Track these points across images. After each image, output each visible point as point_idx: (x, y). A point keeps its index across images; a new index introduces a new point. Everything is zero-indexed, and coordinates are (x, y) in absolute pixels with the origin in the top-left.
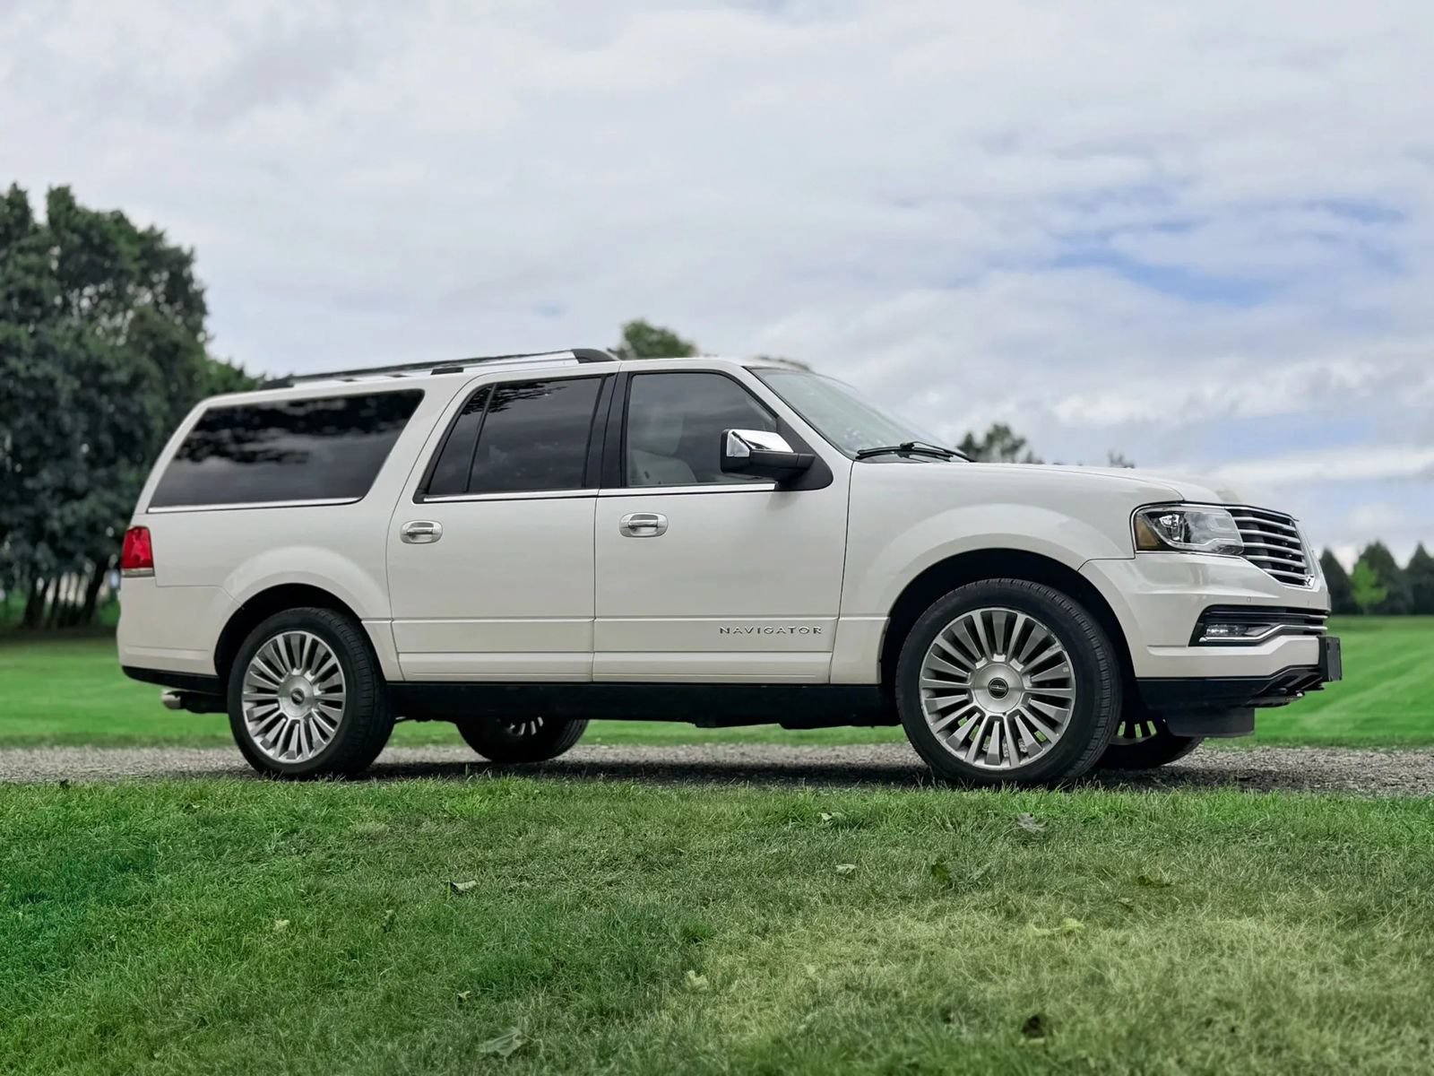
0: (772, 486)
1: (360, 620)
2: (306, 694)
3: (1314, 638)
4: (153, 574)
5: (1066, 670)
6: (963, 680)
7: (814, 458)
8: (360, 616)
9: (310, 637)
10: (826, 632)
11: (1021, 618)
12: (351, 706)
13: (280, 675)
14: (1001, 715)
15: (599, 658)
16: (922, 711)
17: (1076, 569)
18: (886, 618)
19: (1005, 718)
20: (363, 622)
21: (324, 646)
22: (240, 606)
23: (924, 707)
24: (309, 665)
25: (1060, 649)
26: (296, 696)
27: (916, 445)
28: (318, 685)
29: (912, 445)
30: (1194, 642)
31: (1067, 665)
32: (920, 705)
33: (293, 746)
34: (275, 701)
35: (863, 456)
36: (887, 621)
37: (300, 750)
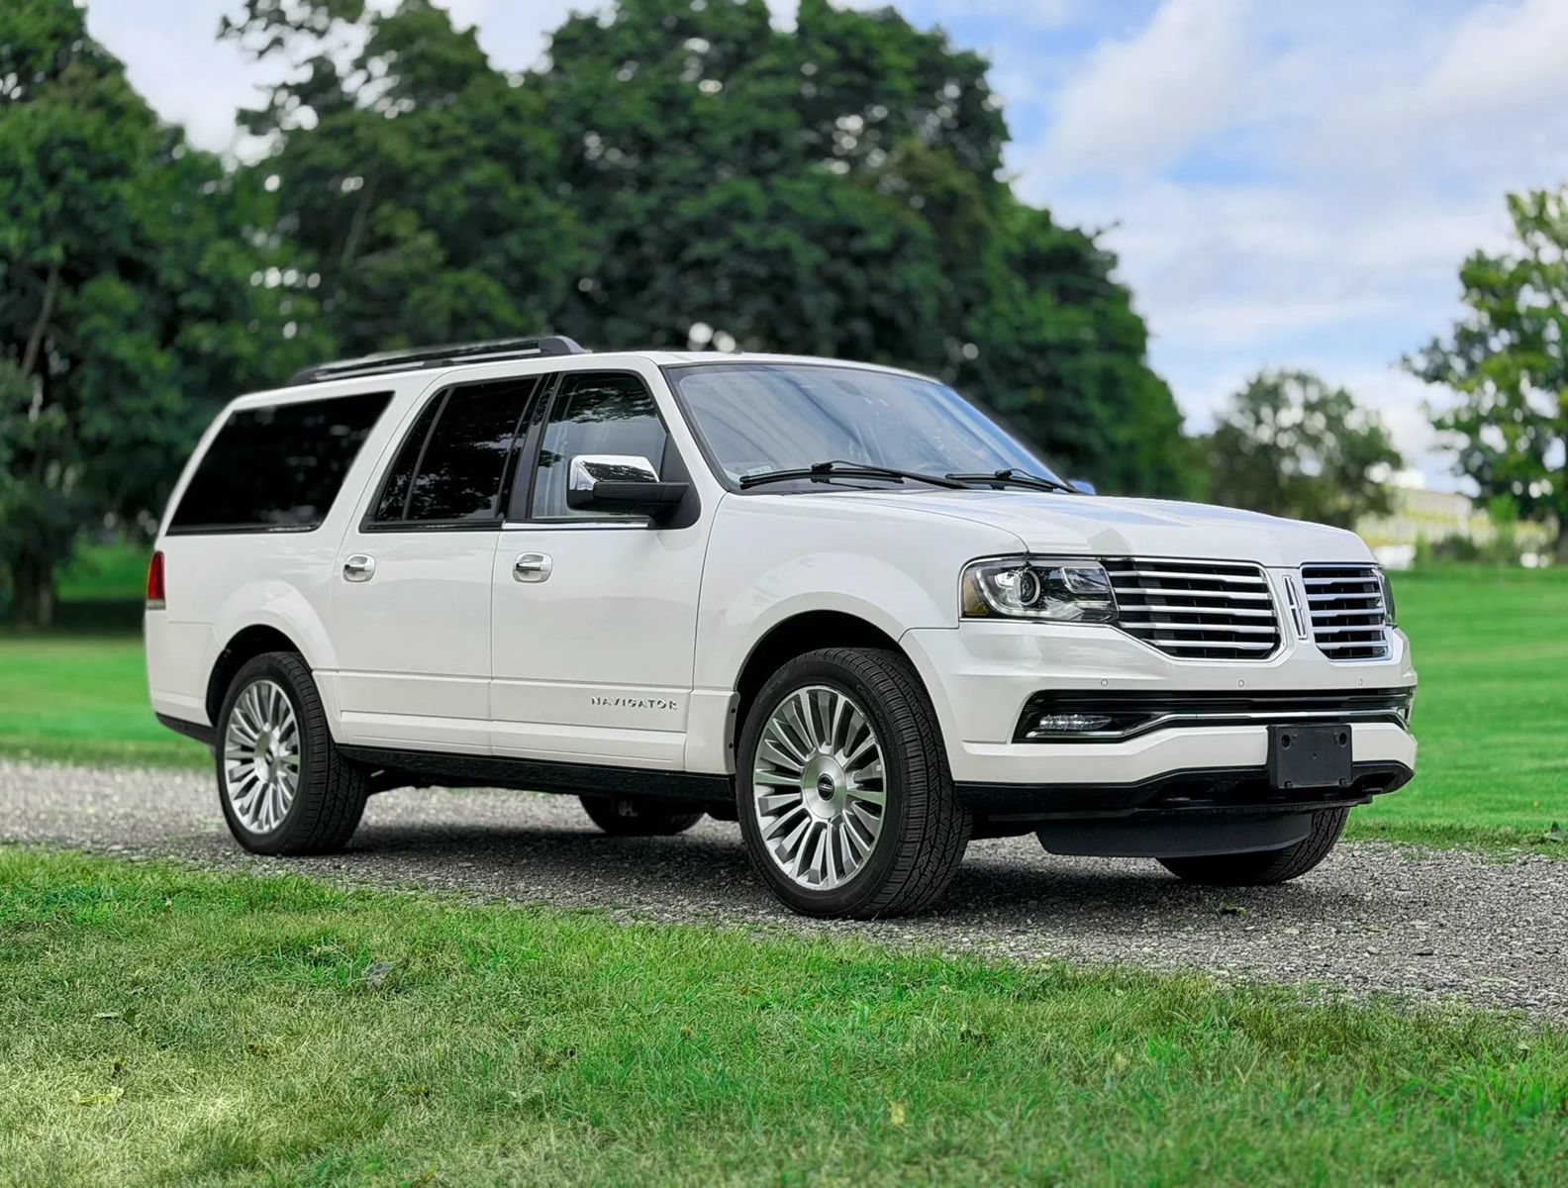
0: (645, 525)
1: (309, 671)
2: (275, 754)
3: (1263, 729)
4: (164, 608)
5: (879, 768)
6: (796, 774)
7: (686, 487)
8: (312, 666)
9: (275, 687)
10: (680, 706)
11: (842, 700)
12: (303, 770)
13: (256, 730)
14: (826, 821)
15: (495, 727)
16: (754, 810)
17: (897, 640)
18: (732, 693)
19: (830, 826)
20: (314, 674)
21: (286, 700)
22: (222, 647)
23: (757, 807)
24: (276, 722)
25: (873, 742)
26: (268, 756)
27: (835, 467)
28: (285, 744)
29: (829, 465)
30: (1019, 737)
31: (879, 763)
32: (754, 804)
33: (262, 816)
34: (250, 761)
35: (748, 485)
36: (733, 697)
37: (268, 821)
